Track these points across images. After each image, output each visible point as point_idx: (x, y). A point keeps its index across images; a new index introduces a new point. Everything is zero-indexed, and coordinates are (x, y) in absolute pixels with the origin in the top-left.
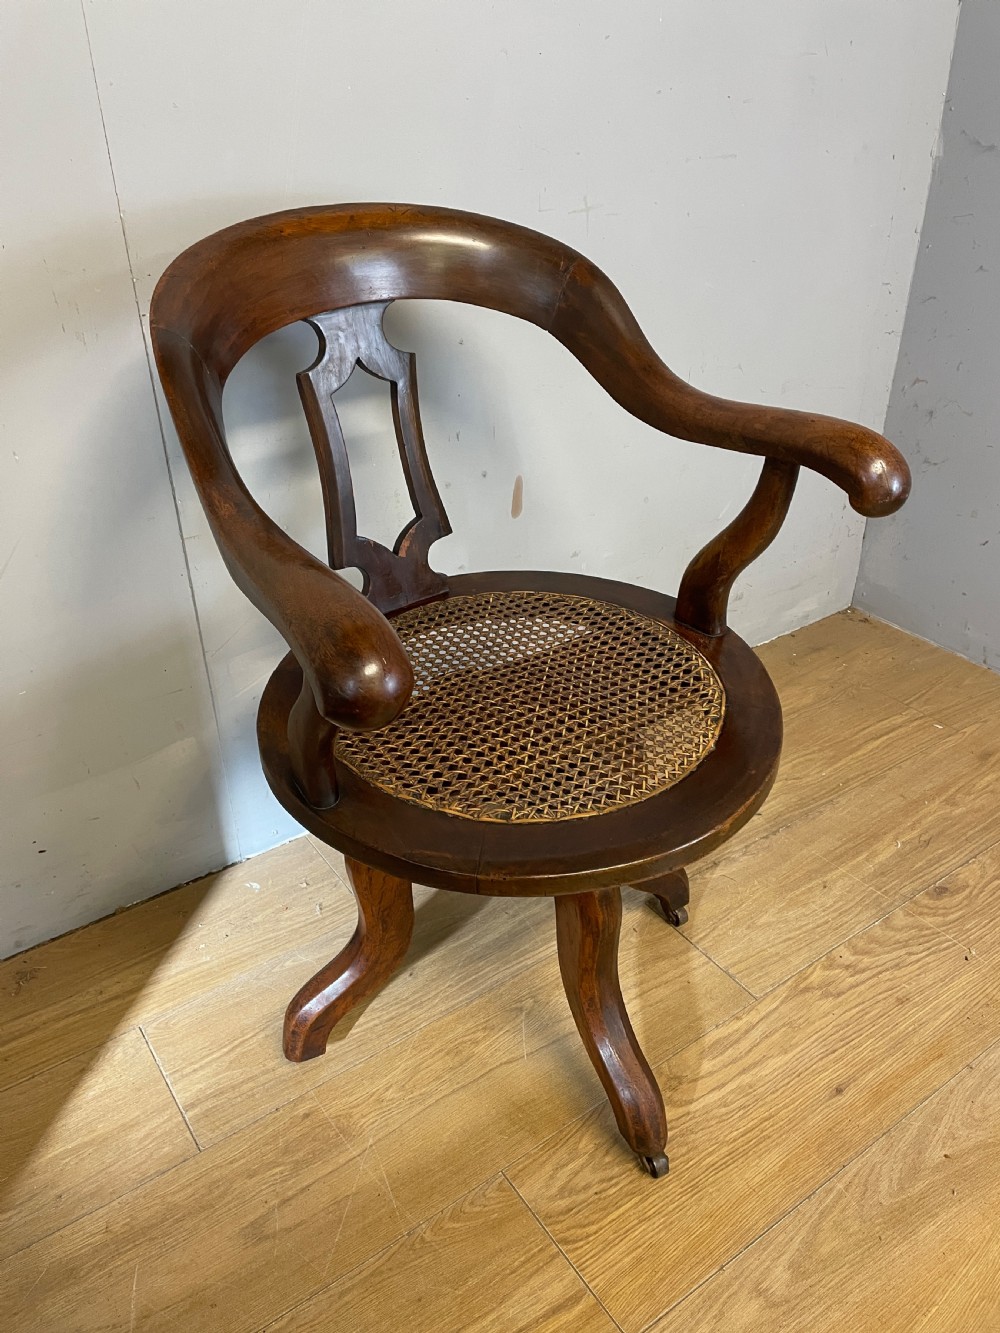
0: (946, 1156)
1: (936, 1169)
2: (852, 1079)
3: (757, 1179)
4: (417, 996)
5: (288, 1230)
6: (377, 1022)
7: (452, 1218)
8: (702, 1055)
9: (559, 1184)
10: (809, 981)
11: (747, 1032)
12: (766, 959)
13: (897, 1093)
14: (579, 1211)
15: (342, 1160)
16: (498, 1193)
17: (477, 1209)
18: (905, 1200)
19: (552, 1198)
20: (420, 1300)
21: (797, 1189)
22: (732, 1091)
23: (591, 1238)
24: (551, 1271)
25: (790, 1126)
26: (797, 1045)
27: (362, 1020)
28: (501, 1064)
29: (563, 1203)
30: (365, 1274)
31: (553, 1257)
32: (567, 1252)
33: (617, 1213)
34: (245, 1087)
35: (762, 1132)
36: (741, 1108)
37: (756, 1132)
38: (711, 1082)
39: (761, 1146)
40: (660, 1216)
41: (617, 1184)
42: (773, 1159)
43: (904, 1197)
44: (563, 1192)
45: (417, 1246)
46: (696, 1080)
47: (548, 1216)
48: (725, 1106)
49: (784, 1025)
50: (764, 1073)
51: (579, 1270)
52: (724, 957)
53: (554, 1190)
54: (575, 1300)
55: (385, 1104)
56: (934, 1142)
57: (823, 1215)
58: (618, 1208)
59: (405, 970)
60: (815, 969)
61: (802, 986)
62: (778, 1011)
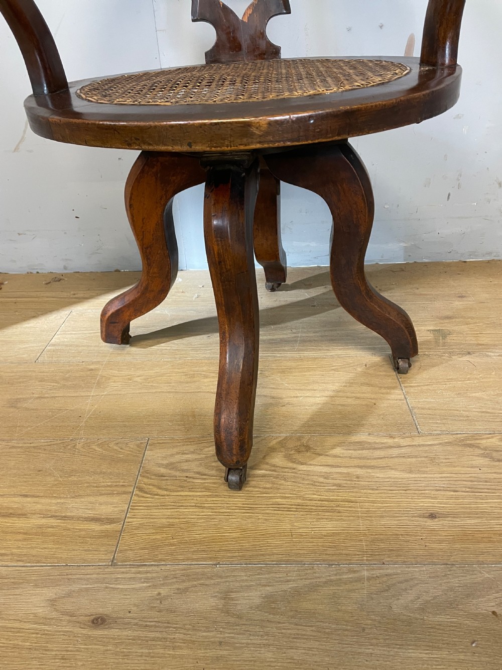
0: (494, 613)
1: (475, 616)
2: (455, 515)
3: (301, 530)
4: (200, 346)
5: (27, 409)
6: (169, 348)
7: (99, 445)
8: (339, 444)
9: (172, 460)
10: (478, 442)
11: (391, 447)
12: (454, 416)
13: (489, 545)
14: (167, 480)
15: (83, 394)
16: (135, 447)
17: (115, 447)
18: (417, 619)
19: (160, 465)
20: (40, 471)
21: (326, 554)
22: (340, 473)
23: (156, 497)
24: (116, 499)
25: (366, 515)
26: (424, 472)
27: (162, 345)
28: (208, 392)
29: (163, 471)
30: (32, 445)
31: (125, 493)
32: (137, 495)
33: (187, 493)
34: (81, 348)
35: (338, 506)
36: (334, 485)
37: (332, 504)
38: (330, 461)
39: (327, 514)
40: (210, 510)
41: (205, 479)
42: (329, 526)
43: (418, 616)
44: (171, 466)
45: (69, 447)
46: (320, 455)
47: (147, 472)
48: (325, 478)
49: (426, 457)
50: (378, 475)
51: (131, 507)
52: (419, 402)
53: (165, 462)
54: (111, 521)
55: (131, 381)
56: (491, 597)
57: (328, 583)
58: (190, 491)
59: (208, 334)
60: (492, 437)
61: (468, 442)
62: (430, 447)
